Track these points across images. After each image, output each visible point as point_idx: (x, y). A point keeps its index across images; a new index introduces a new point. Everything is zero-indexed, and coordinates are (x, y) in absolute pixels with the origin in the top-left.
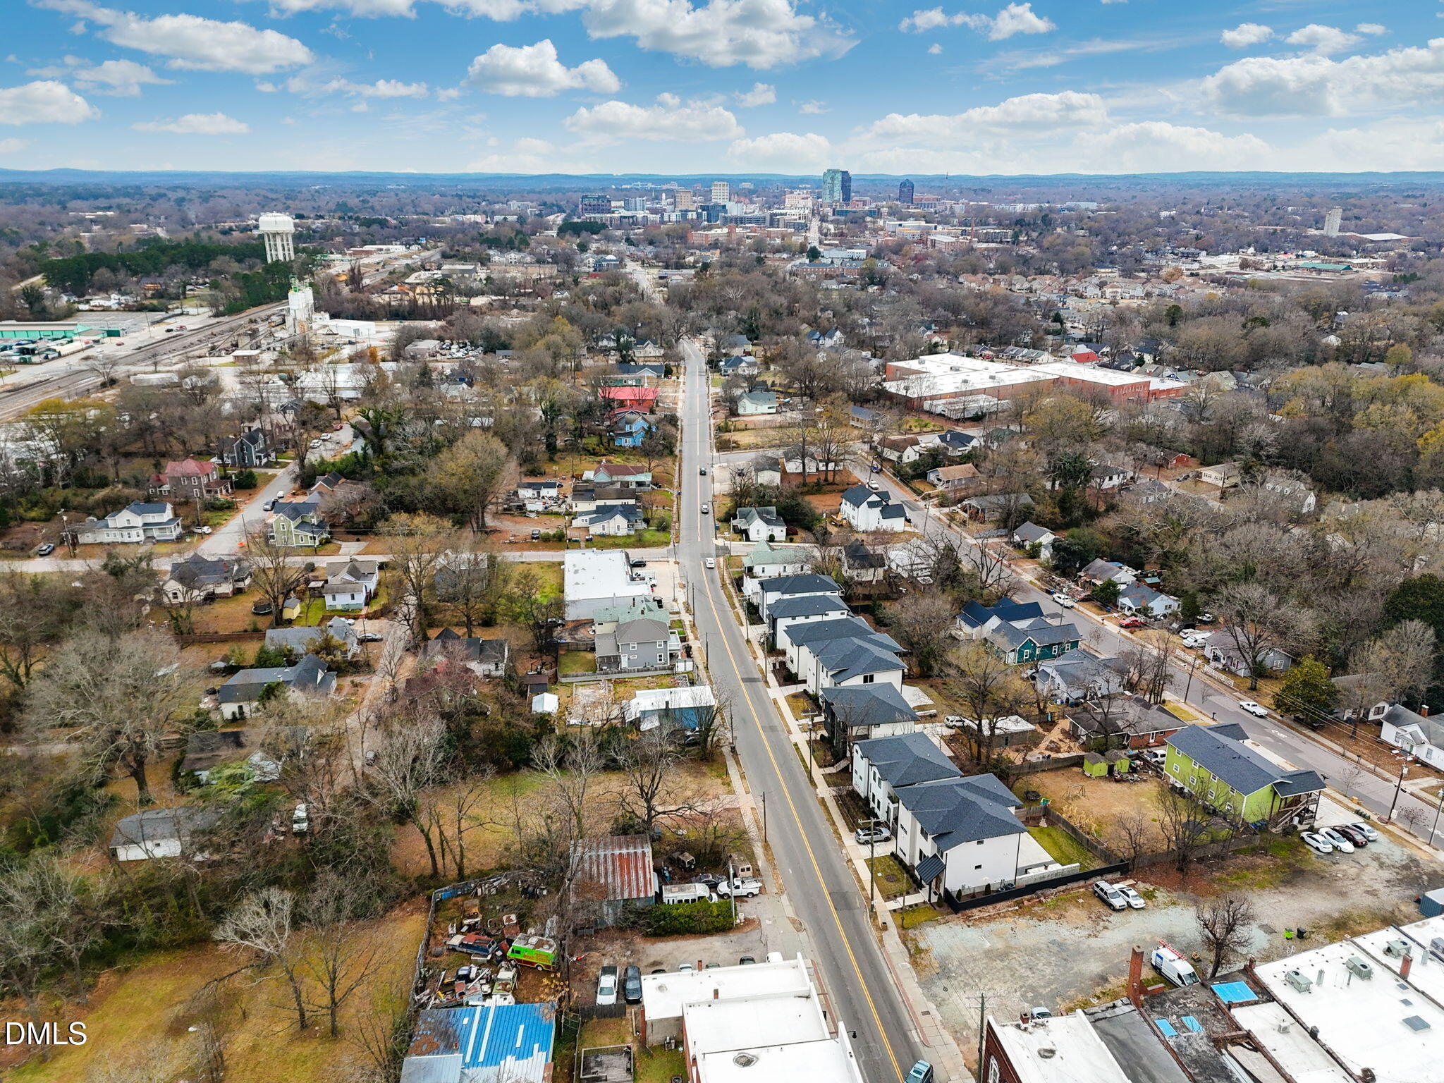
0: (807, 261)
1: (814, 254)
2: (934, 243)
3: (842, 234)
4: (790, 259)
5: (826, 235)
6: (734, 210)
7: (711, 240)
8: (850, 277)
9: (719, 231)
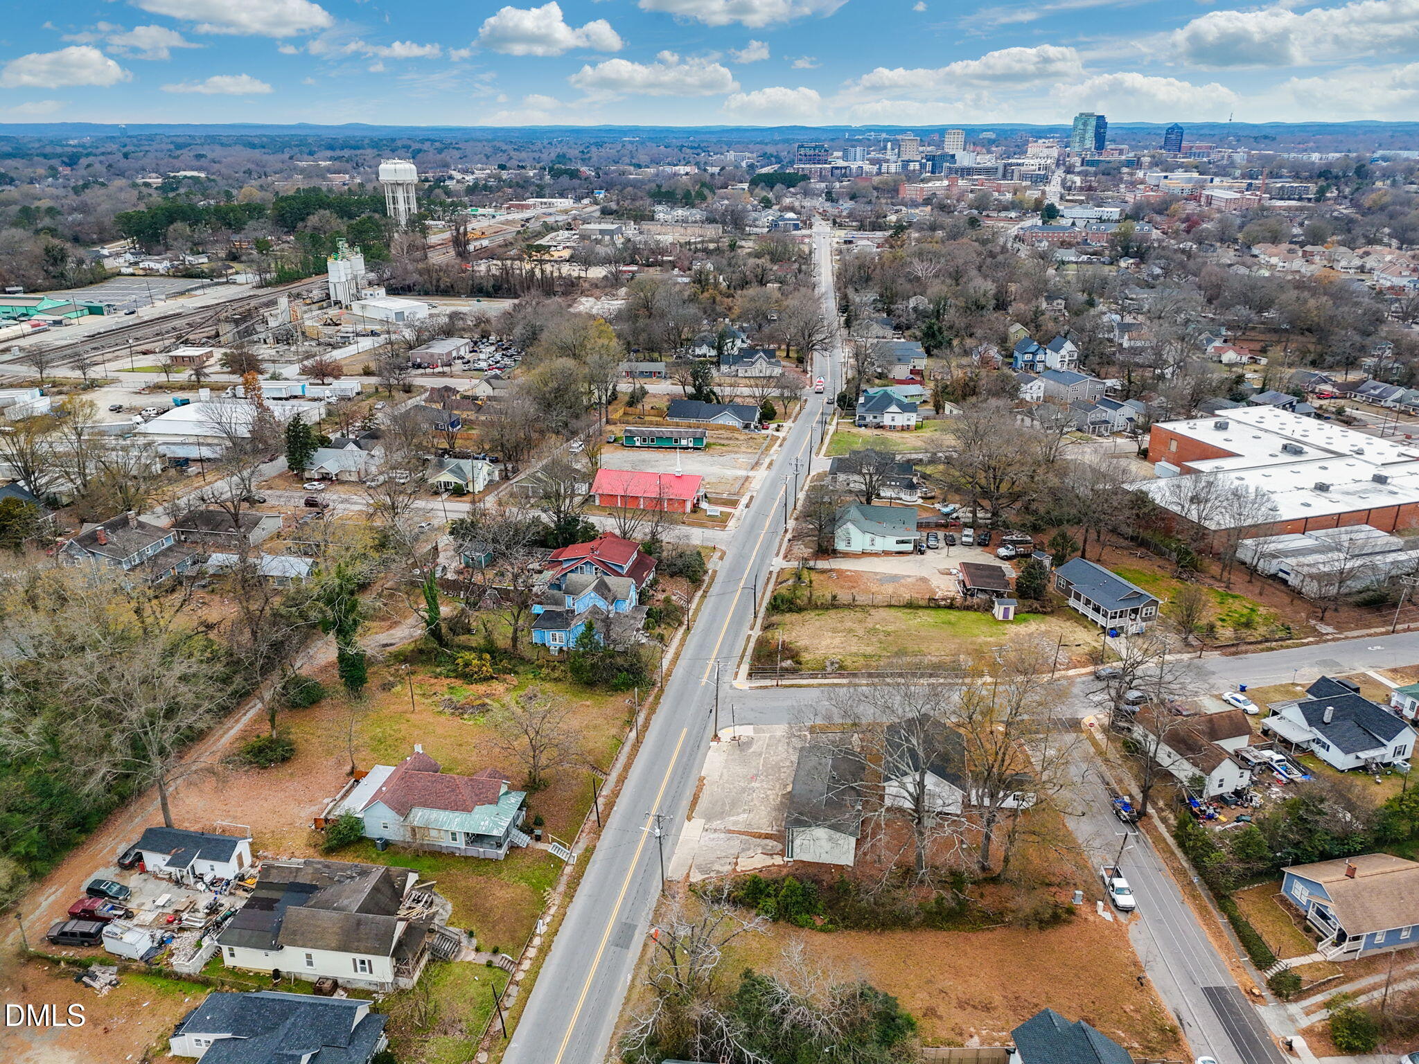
0: (1040, 223)
1: (1050, 213)
2: (1209, 200)
3: (1090, 188)
4: (1019, 219)
5: (1069, 189)
6: (965, 159)
7: (926, 194)
8: (1096, 245)
9: (938, 184)
